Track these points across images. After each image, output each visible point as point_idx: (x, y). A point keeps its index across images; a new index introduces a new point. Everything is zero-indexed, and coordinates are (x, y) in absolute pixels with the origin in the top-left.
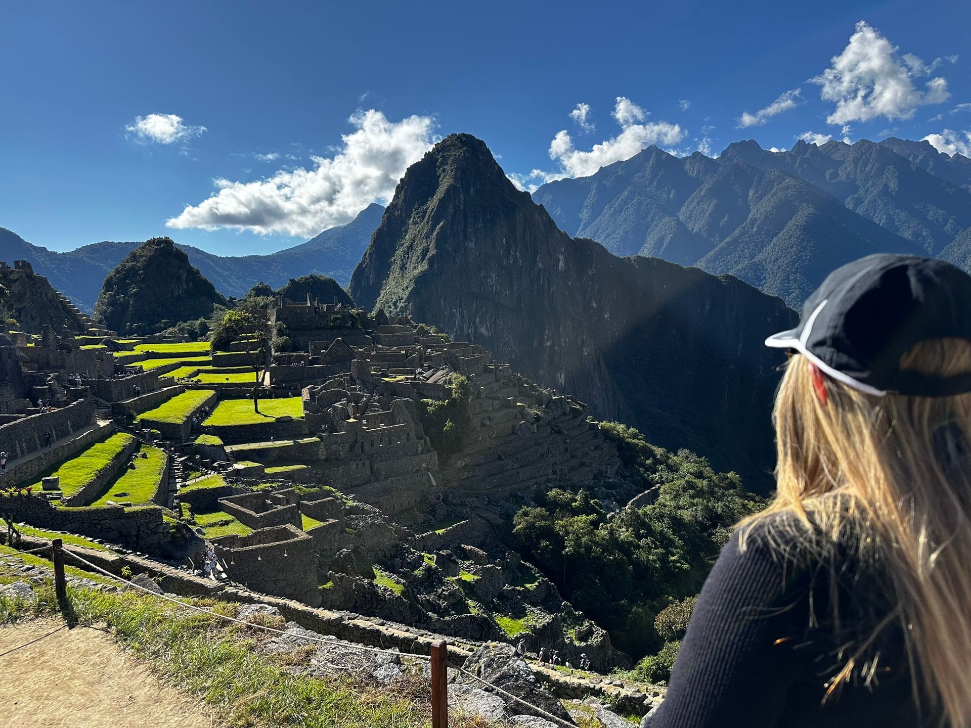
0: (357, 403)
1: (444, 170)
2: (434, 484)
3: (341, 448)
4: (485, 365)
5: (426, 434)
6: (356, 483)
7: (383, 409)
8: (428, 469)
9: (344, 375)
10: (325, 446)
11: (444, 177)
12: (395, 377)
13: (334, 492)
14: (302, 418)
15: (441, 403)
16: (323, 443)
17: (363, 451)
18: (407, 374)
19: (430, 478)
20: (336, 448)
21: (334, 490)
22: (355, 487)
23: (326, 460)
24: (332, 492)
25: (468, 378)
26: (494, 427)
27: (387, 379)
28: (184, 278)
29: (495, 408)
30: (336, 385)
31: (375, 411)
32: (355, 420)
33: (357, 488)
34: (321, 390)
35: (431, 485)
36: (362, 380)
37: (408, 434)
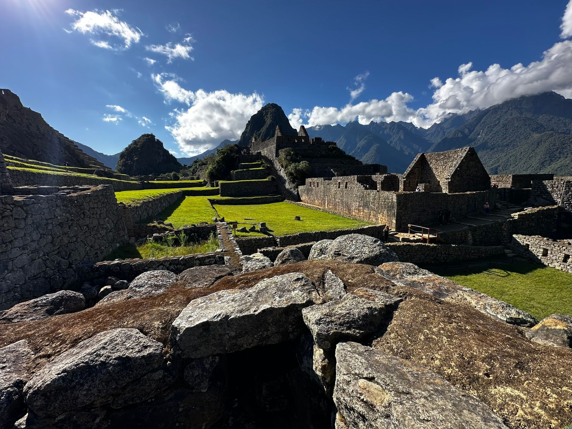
1: (267, 117)
11: (267, 120)
28: (161, 154)
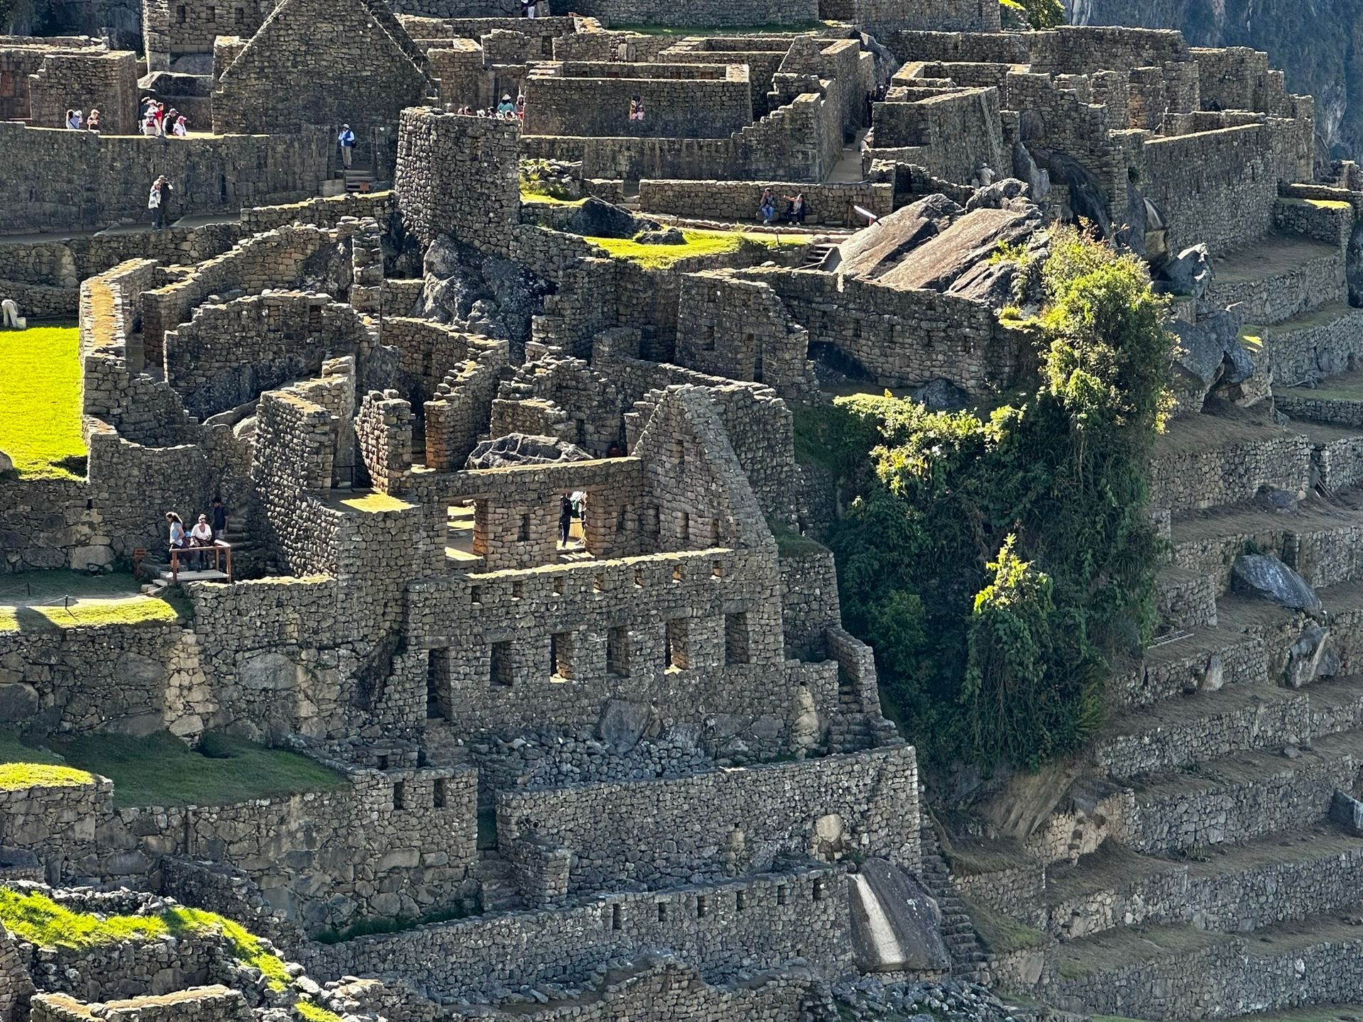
0: (417, 394)
2: (890, 953)
3: (301, 677)
4: (1284, 191)
5: (857, 625)
6: (388, 904)
7: (581, 443)
8: (853, 859)
9: (350, 208)
10: (207, 657)
12: (676, 239)
13: (244, 955)
14: (76, 465)
15: (963, 424)
16: (190, 638)
17: (439, 707)
18: (751, 218)
19: (859, 918)
20: (275, 673)
21: (246, 939)
22: (380, 928)
23: (206, 746)
24: (234, 950)
25: (1161, 271)
26: (1317, 606)
27: (619, 248)
29: (1333, 482)
30: (290, 264)
31: (530, 451)
32: (398, 505)
33: (394, 941)
34: (200, 295)
35: (869, 964)
36: (460, 246)
37: (736, 620)
